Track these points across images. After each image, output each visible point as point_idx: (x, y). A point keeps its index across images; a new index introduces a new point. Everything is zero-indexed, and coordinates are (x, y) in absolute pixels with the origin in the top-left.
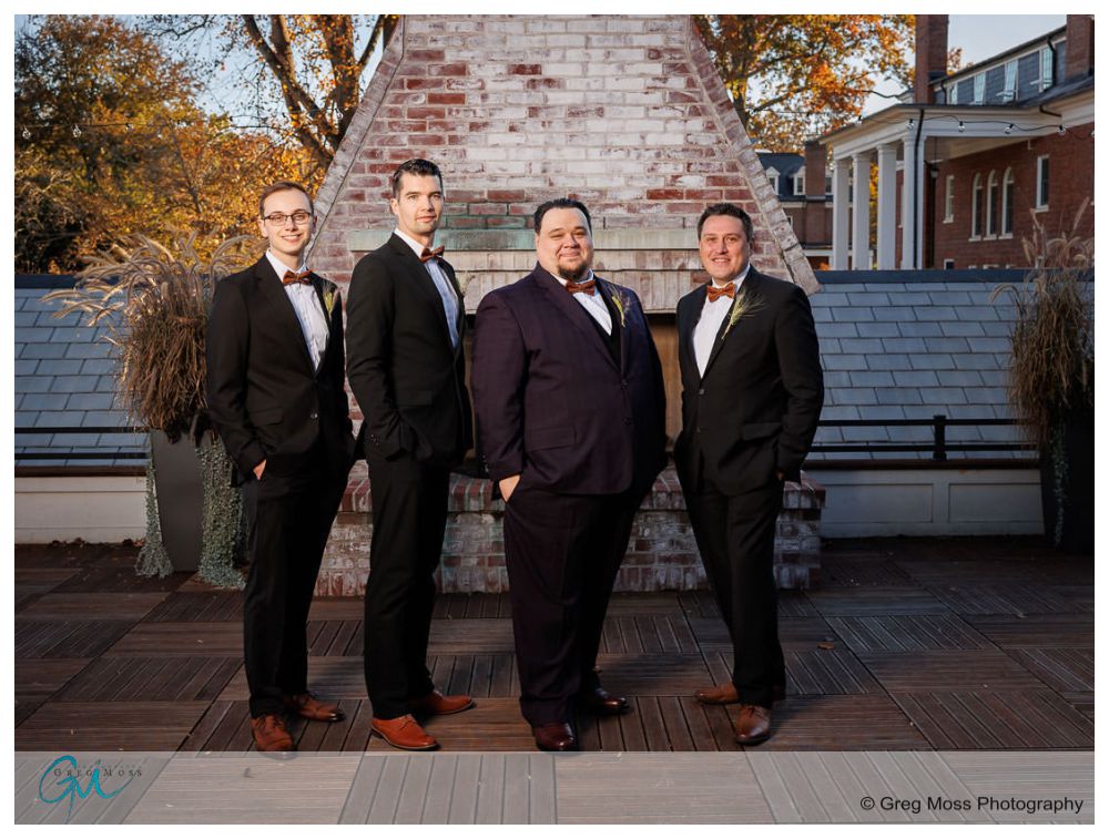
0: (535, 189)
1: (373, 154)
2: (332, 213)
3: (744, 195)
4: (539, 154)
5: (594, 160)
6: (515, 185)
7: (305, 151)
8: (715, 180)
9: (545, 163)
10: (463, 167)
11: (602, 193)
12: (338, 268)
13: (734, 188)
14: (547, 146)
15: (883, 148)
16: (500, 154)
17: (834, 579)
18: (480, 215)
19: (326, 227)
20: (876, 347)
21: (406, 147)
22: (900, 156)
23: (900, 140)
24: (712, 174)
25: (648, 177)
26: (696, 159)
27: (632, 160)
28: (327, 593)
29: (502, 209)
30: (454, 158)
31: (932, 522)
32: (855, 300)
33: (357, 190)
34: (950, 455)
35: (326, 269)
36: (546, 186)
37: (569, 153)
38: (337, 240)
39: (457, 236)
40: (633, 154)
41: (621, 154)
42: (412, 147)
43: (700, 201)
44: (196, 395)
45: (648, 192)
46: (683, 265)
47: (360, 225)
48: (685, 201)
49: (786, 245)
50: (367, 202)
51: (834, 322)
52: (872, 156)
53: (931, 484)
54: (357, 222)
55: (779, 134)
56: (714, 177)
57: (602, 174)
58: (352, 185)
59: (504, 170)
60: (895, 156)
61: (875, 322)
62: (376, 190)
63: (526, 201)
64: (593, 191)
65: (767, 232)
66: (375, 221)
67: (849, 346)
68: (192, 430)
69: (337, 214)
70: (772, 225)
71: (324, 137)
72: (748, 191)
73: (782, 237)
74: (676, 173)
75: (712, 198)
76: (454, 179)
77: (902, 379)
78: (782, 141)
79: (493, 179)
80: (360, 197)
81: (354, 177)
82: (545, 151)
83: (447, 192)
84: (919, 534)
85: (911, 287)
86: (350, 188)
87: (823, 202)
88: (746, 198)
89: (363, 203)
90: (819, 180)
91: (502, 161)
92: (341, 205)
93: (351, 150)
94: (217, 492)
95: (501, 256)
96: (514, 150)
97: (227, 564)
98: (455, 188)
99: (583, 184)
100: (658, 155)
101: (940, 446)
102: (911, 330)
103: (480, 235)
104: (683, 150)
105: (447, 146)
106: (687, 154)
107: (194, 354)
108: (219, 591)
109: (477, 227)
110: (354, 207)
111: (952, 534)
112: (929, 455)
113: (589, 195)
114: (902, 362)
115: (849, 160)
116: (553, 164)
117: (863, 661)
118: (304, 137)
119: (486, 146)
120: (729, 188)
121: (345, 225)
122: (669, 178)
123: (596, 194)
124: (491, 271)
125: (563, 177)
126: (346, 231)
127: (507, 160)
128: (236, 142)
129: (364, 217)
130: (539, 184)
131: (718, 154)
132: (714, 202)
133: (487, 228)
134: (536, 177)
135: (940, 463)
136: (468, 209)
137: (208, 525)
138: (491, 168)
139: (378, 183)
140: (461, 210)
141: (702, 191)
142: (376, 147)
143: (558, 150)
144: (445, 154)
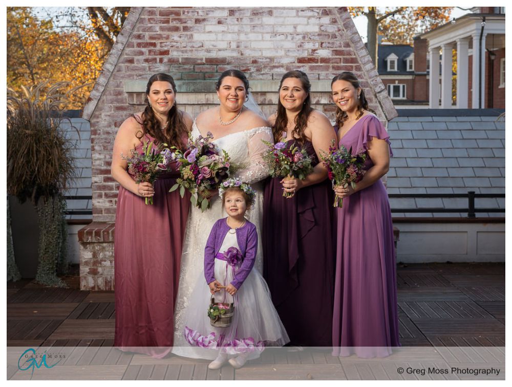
0: (232, 57)
1: (139, 37)
2: (116, 70)
3: (353, 61)
4: (235, 36)
5: (267, 41)
6: (221, 55)
7: (100, 42)
8: (337, 52)
9: (239, 42)
10: (190, 44)
11: (272, 59)
12: (118, 102)
13: (348, 57)
14: (239, 32)
15: (460, 41)
16: (212, 36)
17: (405, 283)
18: (201, 72)
19: (112, 79)
20: (438, 153)
21: (158, 33)
22: (471, 46)
23: (471, 36)
24: (335, 49)
25: (298, 51)
26: (326, 40)
27: (289, 41)
28: (111, 288)
29: (213, 69)
30: (186, 39)
31: (467, 254)
32: (426, 126)
33: (130, 57)
34: (478, 215)
35: (112, 103)
36: (239, 56)
37: (252, 36)
38: (118, 86)
39: (187, 84)
40: (289, 38)
41: (282, 37)
42: (162, 33)
43: (328, 64)
44: (36, 175)
45: (298, 59)
46: (318, 101)
47: (131, 78)
48: (319, 64)
49: (378, 90)
50: (135, 64)
51: (414, 139)
52: (454, 45)
53: (467, 232)
54: (130, 76)
55: (399, 33)
56: (336, 51)
57: (271, 48)
58: (127, 54)
59: (215, 46)
60: (467, 46)
61: (438, 139)
62: (142, 58)
63: (228, 64)
64: (266, 58)
65: (367, 82)
66: (140, 75)
67: (423, 153)
68: (33, 195)
69: (118, 71)
70: (370, 78)
71: (112, 33)
72: (356, 58)
73: (376, 85)
74: (314, 48)
75: (335, 63)
76: (186, 51)
77: (453, 172)
78: (400, 38)
79: (208, 51)
80: (131, 61)
81: (128, 50)
82: (238, 35)
83: (182, 58)
84: (459, 261)
85: (460, 119)
86: (126, 56)
87: (425, 75)
88: (355, 63)
89: (133, 65)
90: (422, 62)
91: (214, 41)
92: (120, 66)
93: (127, 35)
94: (47, 232)
95: (213, 96)
96: (221, 34)
97: (53, 273)
98: (186, 57)
99: (260, 54)
100: (304, 38)
101: (472, 210)
102: (459, 144)
103: (201, 83)
104: (319, 35)
105: (182, 32)
106: (321, 37)
107: (35, 152)
108: (47, 288)
109: (199, 79)
110: (128, 67)
111: (479, 261)
112: (465, 215)
113: (264, 60)
114: (453, 163)
115: (439, 48)
116: (243, 43)
117: (415, 322)
118: (100, 34)
119: (204, 32)
120: (345, 57)
121: (123, 77)
122: (310, 51)
123: (268, 60)
124: (206, 104)
125: (248, 50)
126: (123, 81)
127: (217, 40)
128: (57, 37)
129: (133, 73)
130: (235, 54)
131: (339, 38)
132: (336, 64)
133: (205, 80)
134: (233, 50)
135: (472, 220)
136: (194, 69)
137: (42, 251)
138: (207, 45)
139: (142, 53)
140: (190, 69)
141: (329, 59)
142: (141, 32)
143: (246, 34)
144: (181, 37)
